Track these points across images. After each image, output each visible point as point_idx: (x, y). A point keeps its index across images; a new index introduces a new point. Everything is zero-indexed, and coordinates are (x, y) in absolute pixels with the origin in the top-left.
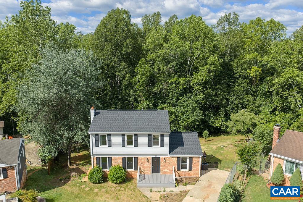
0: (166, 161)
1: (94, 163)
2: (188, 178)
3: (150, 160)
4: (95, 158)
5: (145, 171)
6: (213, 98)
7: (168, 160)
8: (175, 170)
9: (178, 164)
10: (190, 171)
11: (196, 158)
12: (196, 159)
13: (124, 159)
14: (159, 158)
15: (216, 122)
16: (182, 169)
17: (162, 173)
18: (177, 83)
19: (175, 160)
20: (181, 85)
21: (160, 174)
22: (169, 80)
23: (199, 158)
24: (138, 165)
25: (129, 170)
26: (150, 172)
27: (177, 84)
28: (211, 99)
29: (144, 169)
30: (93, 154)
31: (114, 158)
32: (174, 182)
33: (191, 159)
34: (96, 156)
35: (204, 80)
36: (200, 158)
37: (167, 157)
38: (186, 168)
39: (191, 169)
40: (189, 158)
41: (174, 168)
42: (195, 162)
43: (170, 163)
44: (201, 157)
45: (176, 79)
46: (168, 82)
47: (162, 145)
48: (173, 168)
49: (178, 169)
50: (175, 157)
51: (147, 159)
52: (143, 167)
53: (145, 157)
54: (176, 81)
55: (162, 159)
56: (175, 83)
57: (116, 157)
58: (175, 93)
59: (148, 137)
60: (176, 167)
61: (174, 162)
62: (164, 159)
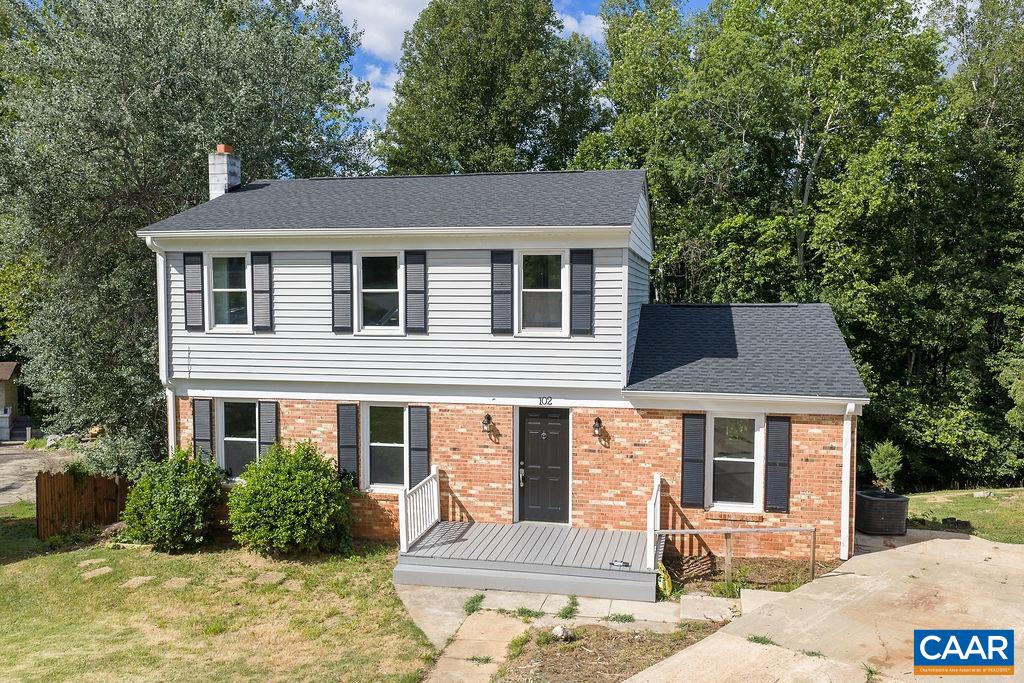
0: (604, 435)
1: (182, 435)
2: (763, 560)
3: (509, 429)
4: (187, 403)
5: (473, 497)
6: (922, 314)
7: (621, 432)
8: (665, 502)
9: (692, 460)
10: (772, 519)
11: (817, 419)
12: (815, 430)
13: (347, 415)
14: (564, 413)
15: (936, 427)
16: (714, 500)
17: (580, 522)
18: (747, 234)
19: (668, 435)
20: (765, 246)
21: (570, 524)
22: (712, 228)
23: (838, 419)
24: (434, 456)
25: (379, 490)
26: (508, 510)
27: (747, 241)
28: (912, 315)
29: (465, 484)
30: (170, 372)
31: (291, 404)
32: (650, 564)
33: (780, 424)
34: (192, 393)
35: (875, 203)
36: (847, 425)
37: (617, 411)
38: (746, 496)
39: (778, 500)
40: (770, 419)
41: (664, 487)
42: (807, 450)
43: (638, 453)
44: (851, 407)
45: (739, 220)
46: (709, 237)
47: (583, 327)
48: (657, 482)
49: (693, 498)
50: (671, 413)
51: (489, 418)
52: (465, 474)
53: (475, 406)
54: (741, 228)
55: (582, 420)
56: (739, 239)
57: (303, 401)
58: (738, 285)
59: (488, 269)
60: (675, 482)
61: (665, 446)
62: (598, 421)
